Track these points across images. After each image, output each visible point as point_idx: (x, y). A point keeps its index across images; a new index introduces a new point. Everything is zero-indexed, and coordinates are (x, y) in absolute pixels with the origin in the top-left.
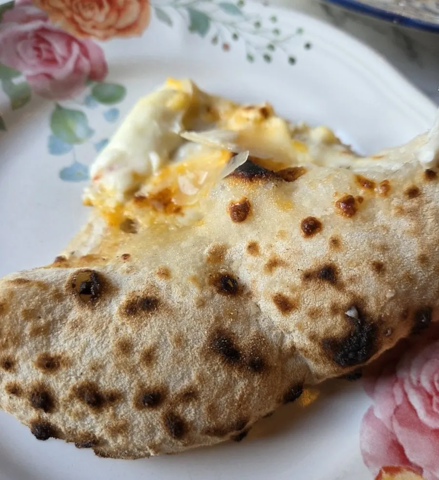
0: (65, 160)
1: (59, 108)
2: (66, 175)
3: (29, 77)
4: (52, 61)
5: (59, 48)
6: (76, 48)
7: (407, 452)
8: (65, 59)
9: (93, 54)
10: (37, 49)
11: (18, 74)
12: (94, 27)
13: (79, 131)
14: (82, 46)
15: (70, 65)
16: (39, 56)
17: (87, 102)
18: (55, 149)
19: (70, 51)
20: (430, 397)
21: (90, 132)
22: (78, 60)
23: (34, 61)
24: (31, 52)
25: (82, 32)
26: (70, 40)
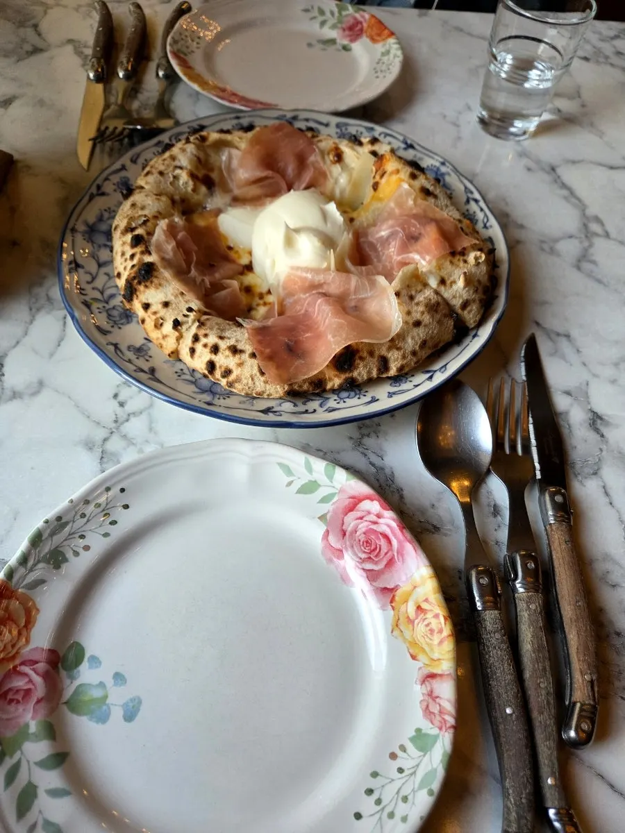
0: (117, 714)
1: (65, 703)
2: (130, 716)
3: (33, 718)
4: (28, 692)
5: (20, 683)
6: (26, 669)
7: (388, 587)
8: (31, 681)
9: (35, 657)
10: (11, 701)
11: (27, 726)
12: (13, 646)
13: (96, 693)
14: (23, 663)
15: (38, 680)
16: (18, 702)
17: (72, 678)
18: (103, 719)
19: (26, 675)
20: (370, 558)
21: (102, 685)
22: (34, 670)
23: (21, 708)
24: (12, 708)
25: (13, 658)
26: (15, 672)
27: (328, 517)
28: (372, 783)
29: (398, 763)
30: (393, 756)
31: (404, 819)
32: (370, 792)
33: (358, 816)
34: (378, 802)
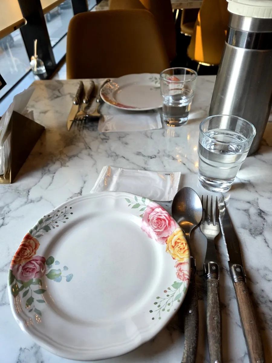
0: (64, 279)
1: (46, 275)
2: (68, 280)
3: (34, 278)
4: (33, 270)
5: (31, 266)
6: (34, 262)
7: (165, 237)
8: (35, 266)
9: (37, 259)
10: (28, 271)
11: (32, 279)
12: (30, 254)
13: (57, 273)
14: (33, 260)
15: (37, 266)
16: (30, 272)
17: (50, 268)
18: (59, 281)
19: (33, 264)
20: (158, 228)
21: (59, 270)
22: (36, 263)
23: (31, 274)
24: (28, 273)
25: (30, 258)
26: (30, 262)
27: (143, 215)
28: (157, 301)
29: (167, 293)
30: (165, 291)
31: (168, 311)
32: (156, 303)
33: (151, 311)
34: (159, 306)
